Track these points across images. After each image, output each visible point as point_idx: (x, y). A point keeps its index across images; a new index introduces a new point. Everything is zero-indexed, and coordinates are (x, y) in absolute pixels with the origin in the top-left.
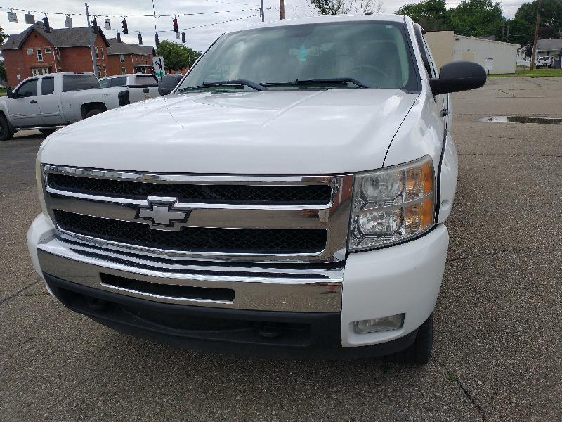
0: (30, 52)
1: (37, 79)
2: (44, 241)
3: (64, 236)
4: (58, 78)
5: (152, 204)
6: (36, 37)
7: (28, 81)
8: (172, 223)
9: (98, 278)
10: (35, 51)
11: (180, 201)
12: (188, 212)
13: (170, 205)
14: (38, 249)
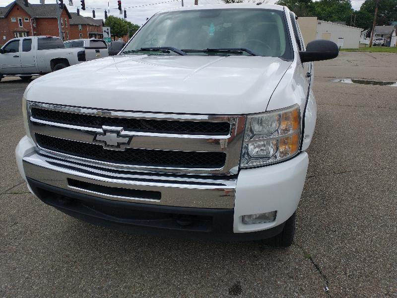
0: (13, 20)
1: (19, 40)
2: (27, 155)
3: (41, 152)
4: (35, 40)
5: (105, 131)
6: (18, 9)
7: (13, 41)
8: (119, 145)
9: (66, 182)
10: (17, 19)
11: (125, 130)
12: (131, 137)
13: (118, 133)
14: (23, 161)
